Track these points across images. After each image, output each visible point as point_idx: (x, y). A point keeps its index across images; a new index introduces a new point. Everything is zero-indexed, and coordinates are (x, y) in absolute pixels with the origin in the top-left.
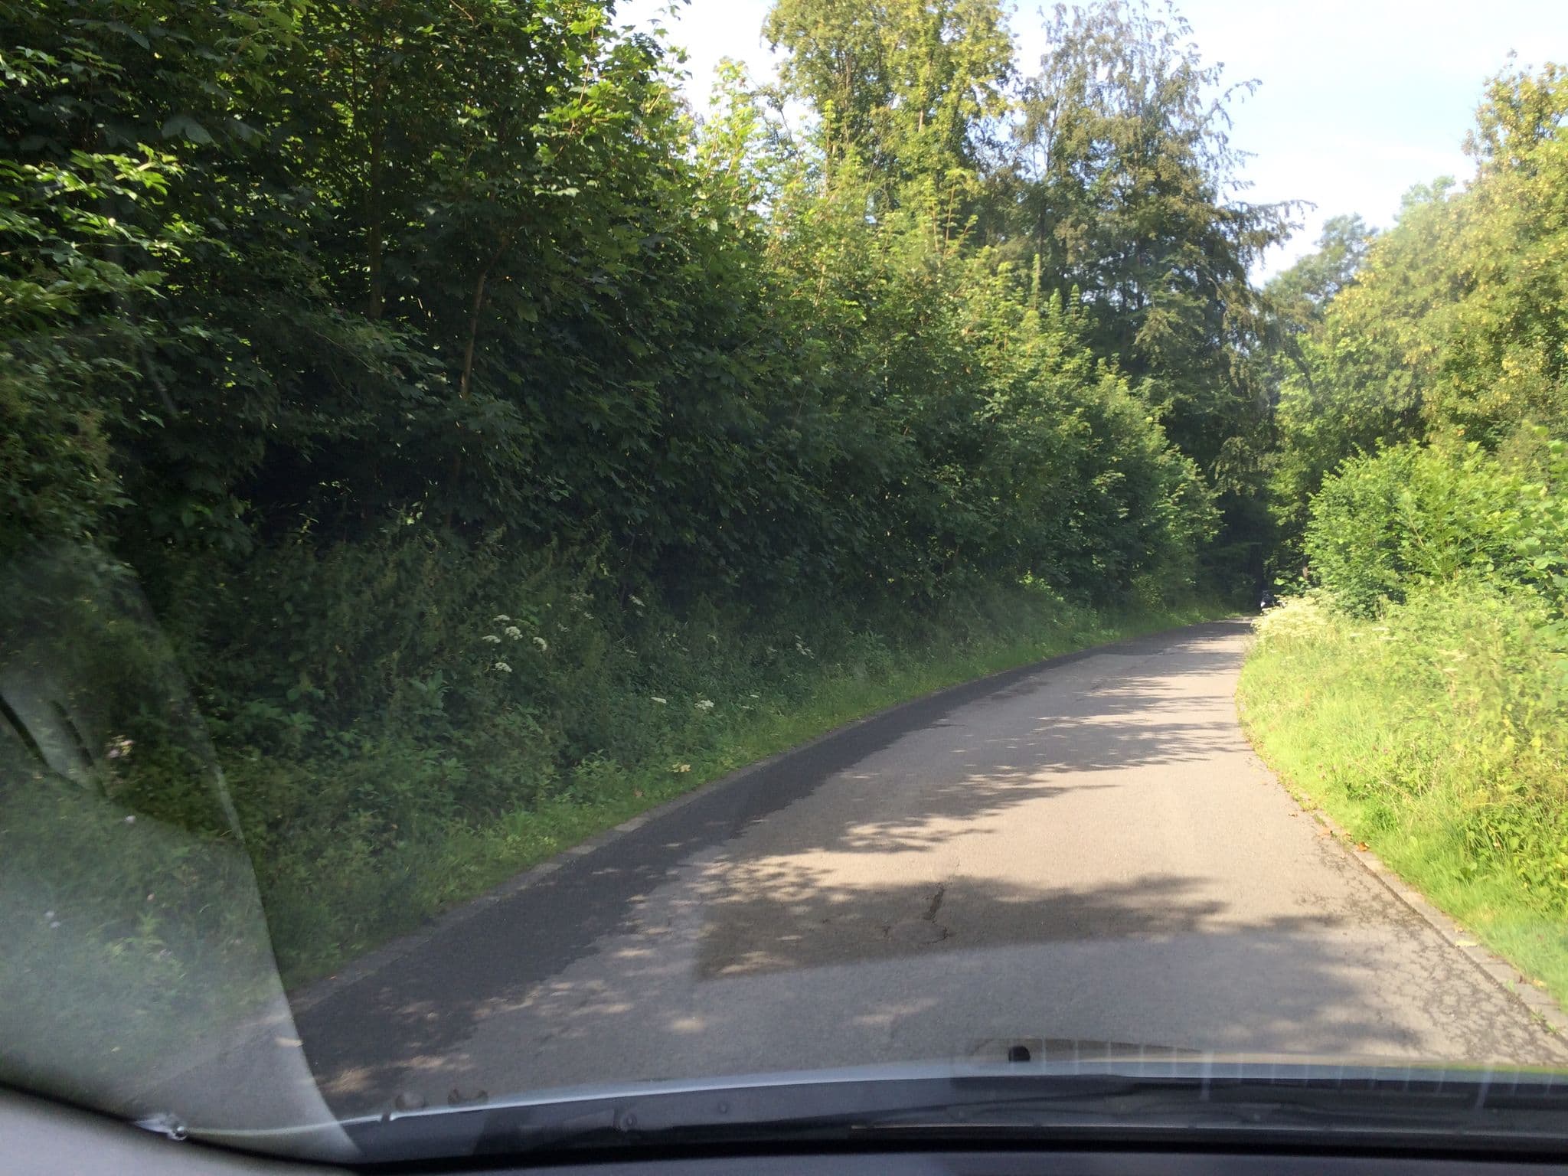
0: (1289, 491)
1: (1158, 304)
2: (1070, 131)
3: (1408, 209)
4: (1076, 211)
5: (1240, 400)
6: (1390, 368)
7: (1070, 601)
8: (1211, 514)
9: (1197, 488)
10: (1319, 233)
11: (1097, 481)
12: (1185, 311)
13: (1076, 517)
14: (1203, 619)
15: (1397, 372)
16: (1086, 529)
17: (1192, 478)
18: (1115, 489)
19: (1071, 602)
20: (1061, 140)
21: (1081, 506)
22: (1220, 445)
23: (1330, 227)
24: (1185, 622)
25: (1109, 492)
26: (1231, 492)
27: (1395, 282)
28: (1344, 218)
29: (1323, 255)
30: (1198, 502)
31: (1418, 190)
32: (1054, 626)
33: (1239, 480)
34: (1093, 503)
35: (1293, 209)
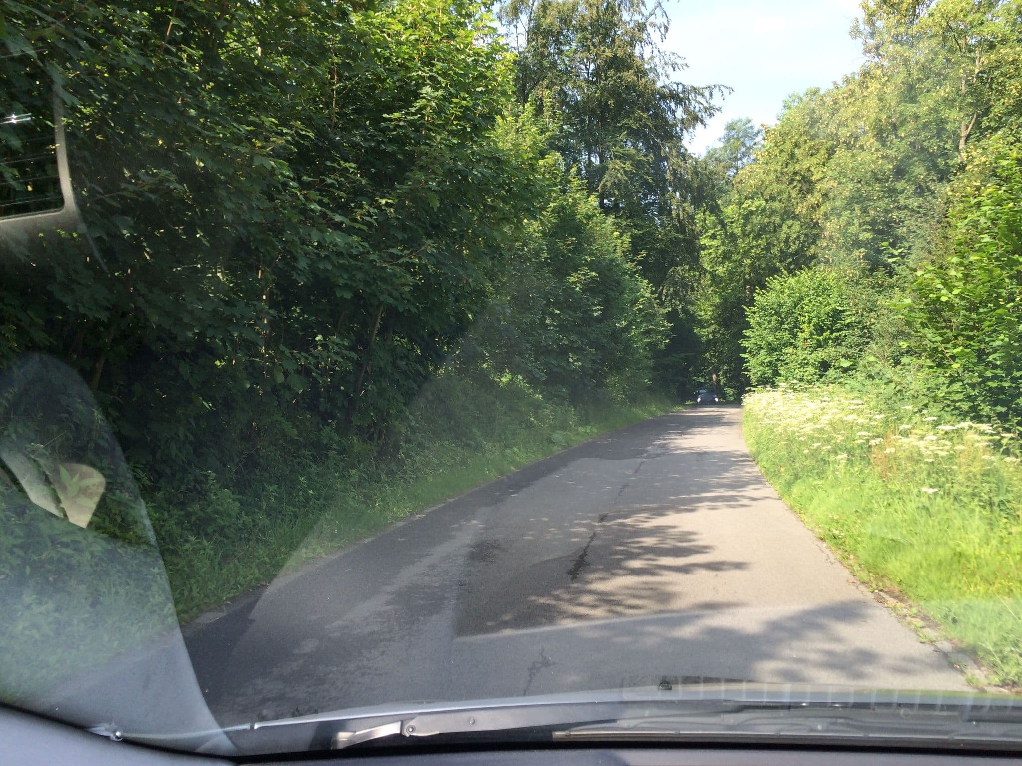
0: (707, 317)
1: (616, 157)
2: (545, 12)
3: (787, 111)
4: (550, 75)
5: (680, 236)
6: (783, 220)
7: (548, 398)
8: (663, 326)
9: (652, 304)
10: (722, 133)
11: (572, 279)
12: (638, 164)
13: (552, 315)
14: (659, 413)
15: (790, 223)
16: (563, 328)
17: (648, 295)
18: (590, 288)
19: (549, 400)
20: (539, 18)
21: (556, 304)
22: (666, 273)
23: (730, 127)
24: (647, 417)
25: (584, 291)
26: (675, 311)
27: (785, 156)
28: (740, 121)
29: (725, 148)
30: (653, 316)
31: (794, 97)
32: (530, 426)
33: (680, 301)
34: (568, 301)
35: (716, 92)
